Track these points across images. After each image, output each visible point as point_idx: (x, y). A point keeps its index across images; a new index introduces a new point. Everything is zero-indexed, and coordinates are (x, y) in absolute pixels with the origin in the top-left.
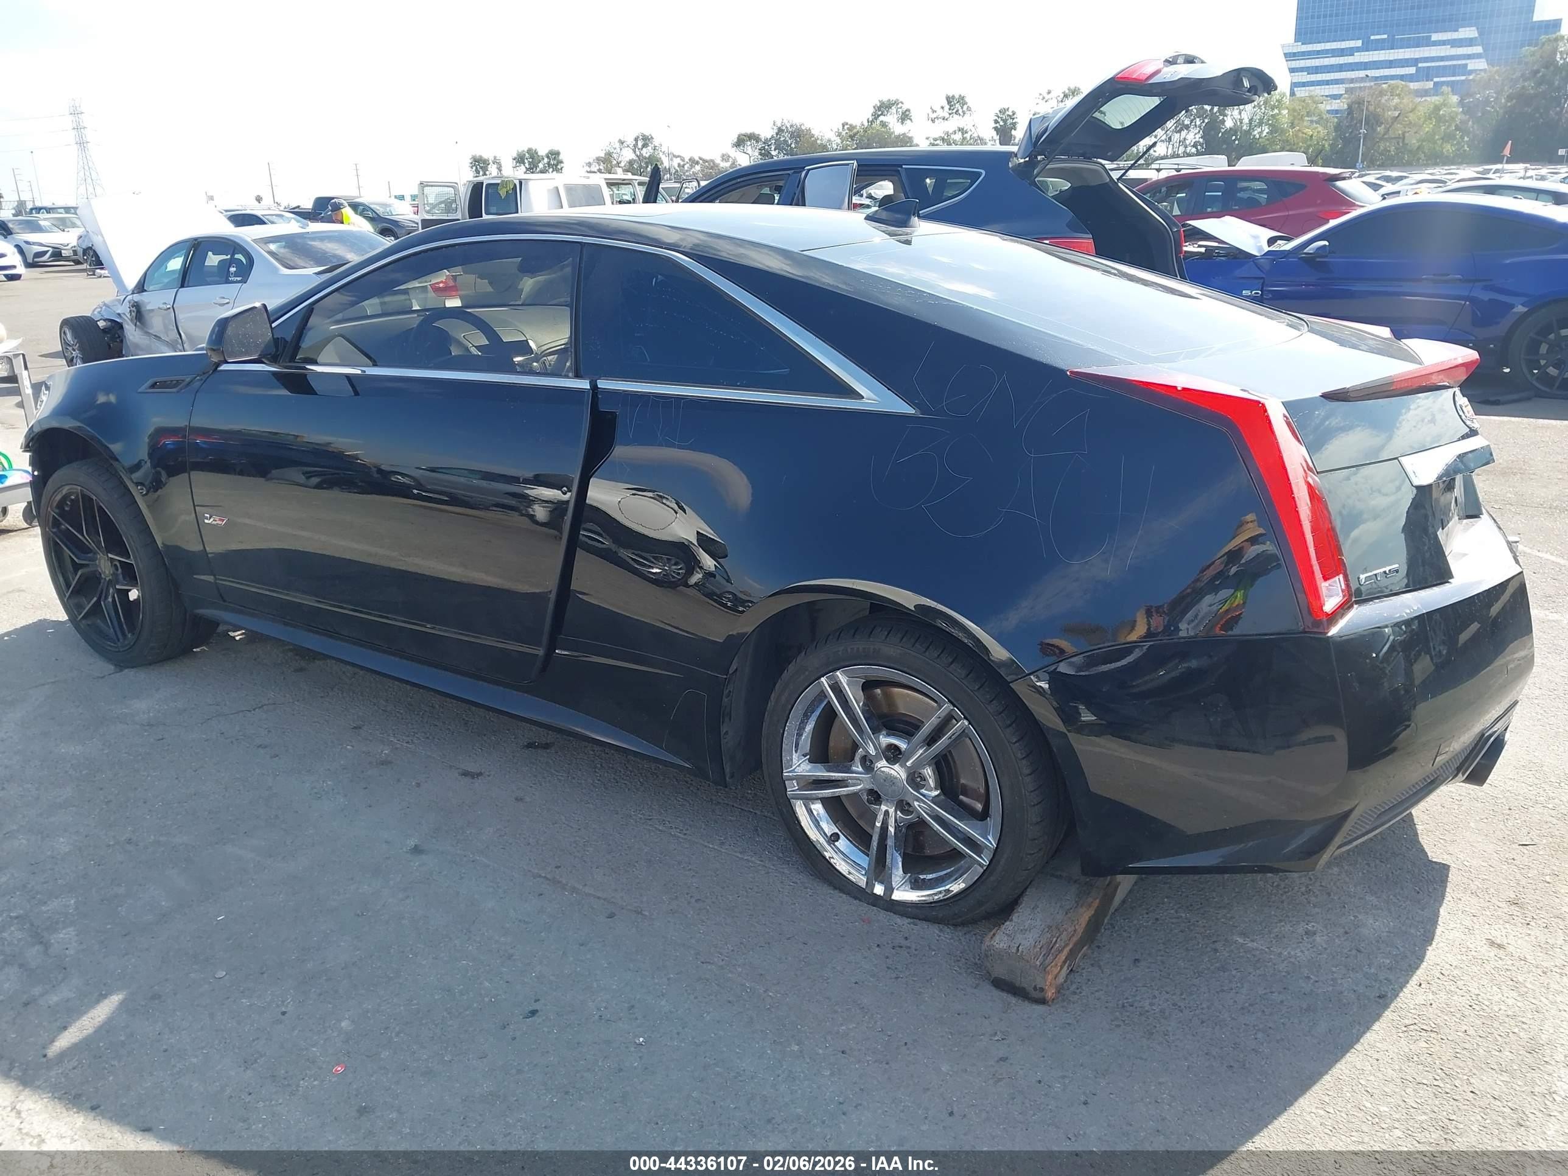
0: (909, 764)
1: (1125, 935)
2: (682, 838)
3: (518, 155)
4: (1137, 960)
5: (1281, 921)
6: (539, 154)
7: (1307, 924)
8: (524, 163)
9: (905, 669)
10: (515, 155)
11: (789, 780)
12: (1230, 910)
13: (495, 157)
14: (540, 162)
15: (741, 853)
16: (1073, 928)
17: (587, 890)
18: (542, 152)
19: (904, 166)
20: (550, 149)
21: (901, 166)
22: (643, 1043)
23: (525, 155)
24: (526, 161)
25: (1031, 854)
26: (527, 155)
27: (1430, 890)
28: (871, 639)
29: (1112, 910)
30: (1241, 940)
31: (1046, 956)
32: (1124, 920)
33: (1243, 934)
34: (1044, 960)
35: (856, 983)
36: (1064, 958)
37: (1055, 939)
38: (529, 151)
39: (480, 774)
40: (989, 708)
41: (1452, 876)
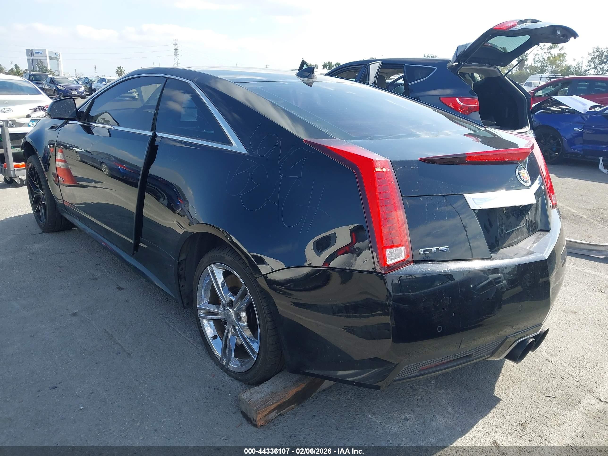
0: (235, 310)
1: (319, 403)
2: (172, 328)
3: (325, 64)
4: (314, 416)
5: (396, 411)
6: (333, 64)
7: (408, 415)
8: (326, 68)
9: (232, 267)
10: (323, 64)
11: (199, 309)
12: (377, 401)
13: (316, 65)
14: (332, 67)
15: (189, 337)
16: (284, 395)
17: (120, 342)
18: (334, 63)
19: (405, 65)
20: (337, 62)
21: (404, 65)
22: (82, 409)
23: (327, 64)
24: (327, 67)
25: (270, 358)
26: (328, 64)
27: (482, 410)
28: (223, 252)
29: (318, 390)
30: (370, 416)
31: (262, 405)
32: (324, 396)
33: (374, 414)
34: (260, 407)
35: (187, 401)
36: (273, 408)
37: (271, 399)
38: (329, 63)
39: (123, 289)
40: (257, 289)
41: (499, 406)
